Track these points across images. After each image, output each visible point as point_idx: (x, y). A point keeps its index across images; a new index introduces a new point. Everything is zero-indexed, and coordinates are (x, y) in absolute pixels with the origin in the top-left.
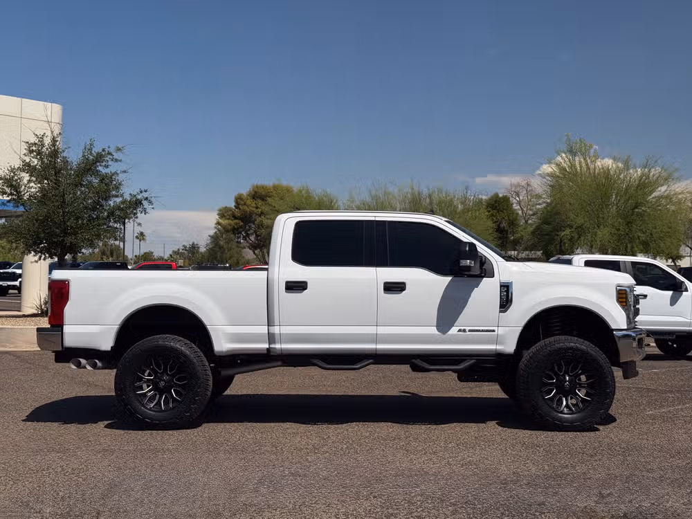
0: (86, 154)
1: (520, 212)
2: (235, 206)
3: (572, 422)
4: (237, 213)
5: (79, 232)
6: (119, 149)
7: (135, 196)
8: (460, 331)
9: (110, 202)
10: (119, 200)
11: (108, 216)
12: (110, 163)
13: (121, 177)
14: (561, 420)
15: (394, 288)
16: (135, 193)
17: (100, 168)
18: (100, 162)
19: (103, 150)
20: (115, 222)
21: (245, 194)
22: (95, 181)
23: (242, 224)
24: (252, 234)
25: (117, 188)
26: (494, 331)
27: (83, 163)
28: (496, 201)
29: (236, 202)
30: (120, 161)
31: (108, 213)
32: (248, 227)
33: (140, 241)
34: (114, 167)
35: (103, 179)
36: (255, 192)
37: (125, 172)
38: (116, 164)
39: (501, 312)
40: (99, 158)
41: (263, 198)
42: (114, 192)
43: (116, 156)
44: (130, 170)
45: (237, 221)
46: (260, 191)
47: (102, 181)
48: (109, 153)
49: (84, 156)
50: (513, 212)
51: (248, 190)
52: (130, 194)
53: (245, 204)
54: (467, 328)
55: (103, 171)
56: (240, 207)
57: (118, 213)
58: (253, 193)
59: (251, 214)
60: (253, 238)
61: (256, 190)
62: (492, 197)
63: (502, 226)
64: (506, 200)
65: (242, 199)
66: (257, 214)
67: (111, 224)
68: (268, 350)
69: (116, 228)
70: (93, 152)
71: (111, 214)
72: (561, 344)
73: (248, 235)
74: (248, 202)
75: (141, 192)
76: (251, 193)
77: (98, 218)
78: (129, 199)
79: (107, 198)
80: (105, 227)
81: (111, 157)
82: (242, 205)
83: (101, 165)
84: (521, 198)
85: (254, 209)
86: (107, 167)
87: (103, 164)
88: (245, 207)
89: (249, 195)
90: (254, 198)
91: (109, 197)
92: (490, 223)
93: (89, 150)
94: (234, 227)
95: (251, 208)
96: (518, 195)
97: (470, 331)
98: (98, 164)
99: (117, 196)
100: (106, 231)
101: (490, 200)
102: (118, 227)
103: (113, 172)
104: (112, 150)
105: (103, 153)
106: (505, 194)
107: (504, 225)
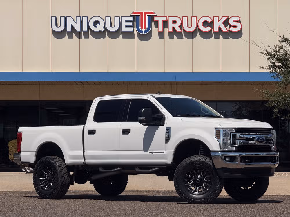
3: (200, 199)
8: (150, 153)
14: (193, 198)
15: (126, 132)
26: (163, 152)
39: (166, 143)
54: (153, 151)
68: (84, 163)
72: (194, 159)
97: (155, 152)
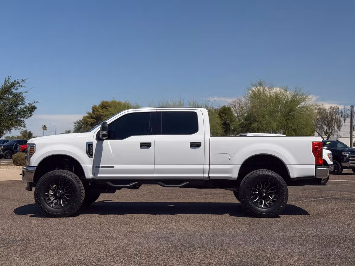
0: (6, 83)
1: (236, 115)
2: (92, 112)
4: (94, 116)
5: (2, 122)
6: (23, 81)
7: (31, 104)
9: (18, 107)
10: (23, 106)
11: (17, 114)
12: (18, 87)
13: (24, 95)
16: (31, 103)
17: (13, 90)
18: (13, 87)
19: (15, 81)
20: (21, 117)
21: (97, 106)
22: (11, 97)
25: (22, 100)
27: (4, 87)
28: (224, 110)
29: (93, 110)
30: (24, 86)
31: (17, 113)
32: (99, 123)
33: (44, 130)
34: (20, 90)
35: (15, 96)
36: (103, 105)
37: (26, 92)
38: (22, 88)
40: (13, 85)
41: (106, 108)
42: (20, 103)
43: (21, 84)
44: (28, 92)
45: (93, 119)
46: (105, 104)
47: (14, 97)
48: (18, 83)
49: (5, 84)
50: (233, 115)
51: (99, 103)
52: (29, 103)
55: (15, 92)
56: (95, 112)
57: (22, 113)
59: (101, 116)
61: (103, 103)
62: (223, 107)
63: (227, 122)
64: (229, 109)
65: (96, 108)
66: (103, 116)
67: (19, 119)
69: (22, 121)
70: (10, 82)
71: (19, 113)
74: (99, 110)
75: (34, 102)
77: (12, 115)
78: (28, 106)
79: (16, 106)
80: (16, 120)
81: (19, 85)
82: (96, 111)
83: (14, 89)
84: (237, 108)
85: (102, 113)
86: (17, 89)
87: (15, 88)
88: (98, 113)
89: (99, 106)
90: (102, 108)
91: (18, 105)
92: (219, 121)
93: (7, 81)
94: (92, 122)
95: (100, 113)
96: (235, 106)
98: (12, 88)
99: (22, 104)
100: (16, 122)
101: (221, 109)
102: (22, 120)
103: (20, 92)
104: (19, 81)
105: (15, 83)
106: (229, 106)
107: (228, 121)
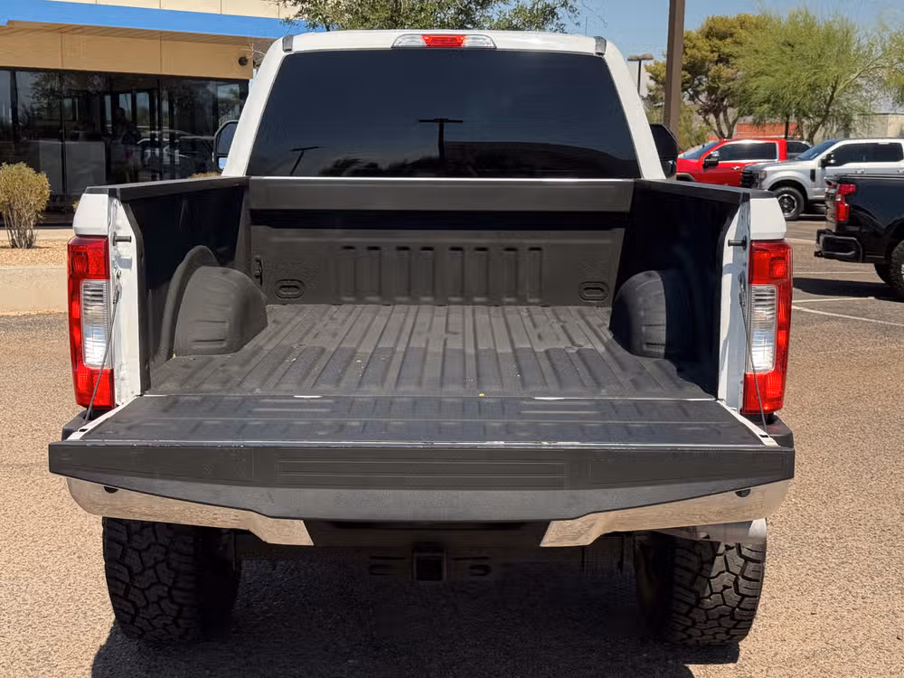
4: (683, 60)
21: (694, 32)
23: (689, 76)
24: (703, 91)
32: (696, 82)
36: (711, 28)
41: (722, 37)
46: (717, 26)
51: (700, 25)
53: (694, 47)
56: (687, 50)
58: (706, 30)
59: (703, 60)
60: (703, 97)
61: (712, 24)
65: (689, 40)
66: (711, 62)
73: (697, 94)
74: (699, 43)
76: (703, 30)
82: (690, 48)
85: (708, 53)
88: (695, 51)
89: (700, 33)
90: (707, 37)
95: (703, 52)
